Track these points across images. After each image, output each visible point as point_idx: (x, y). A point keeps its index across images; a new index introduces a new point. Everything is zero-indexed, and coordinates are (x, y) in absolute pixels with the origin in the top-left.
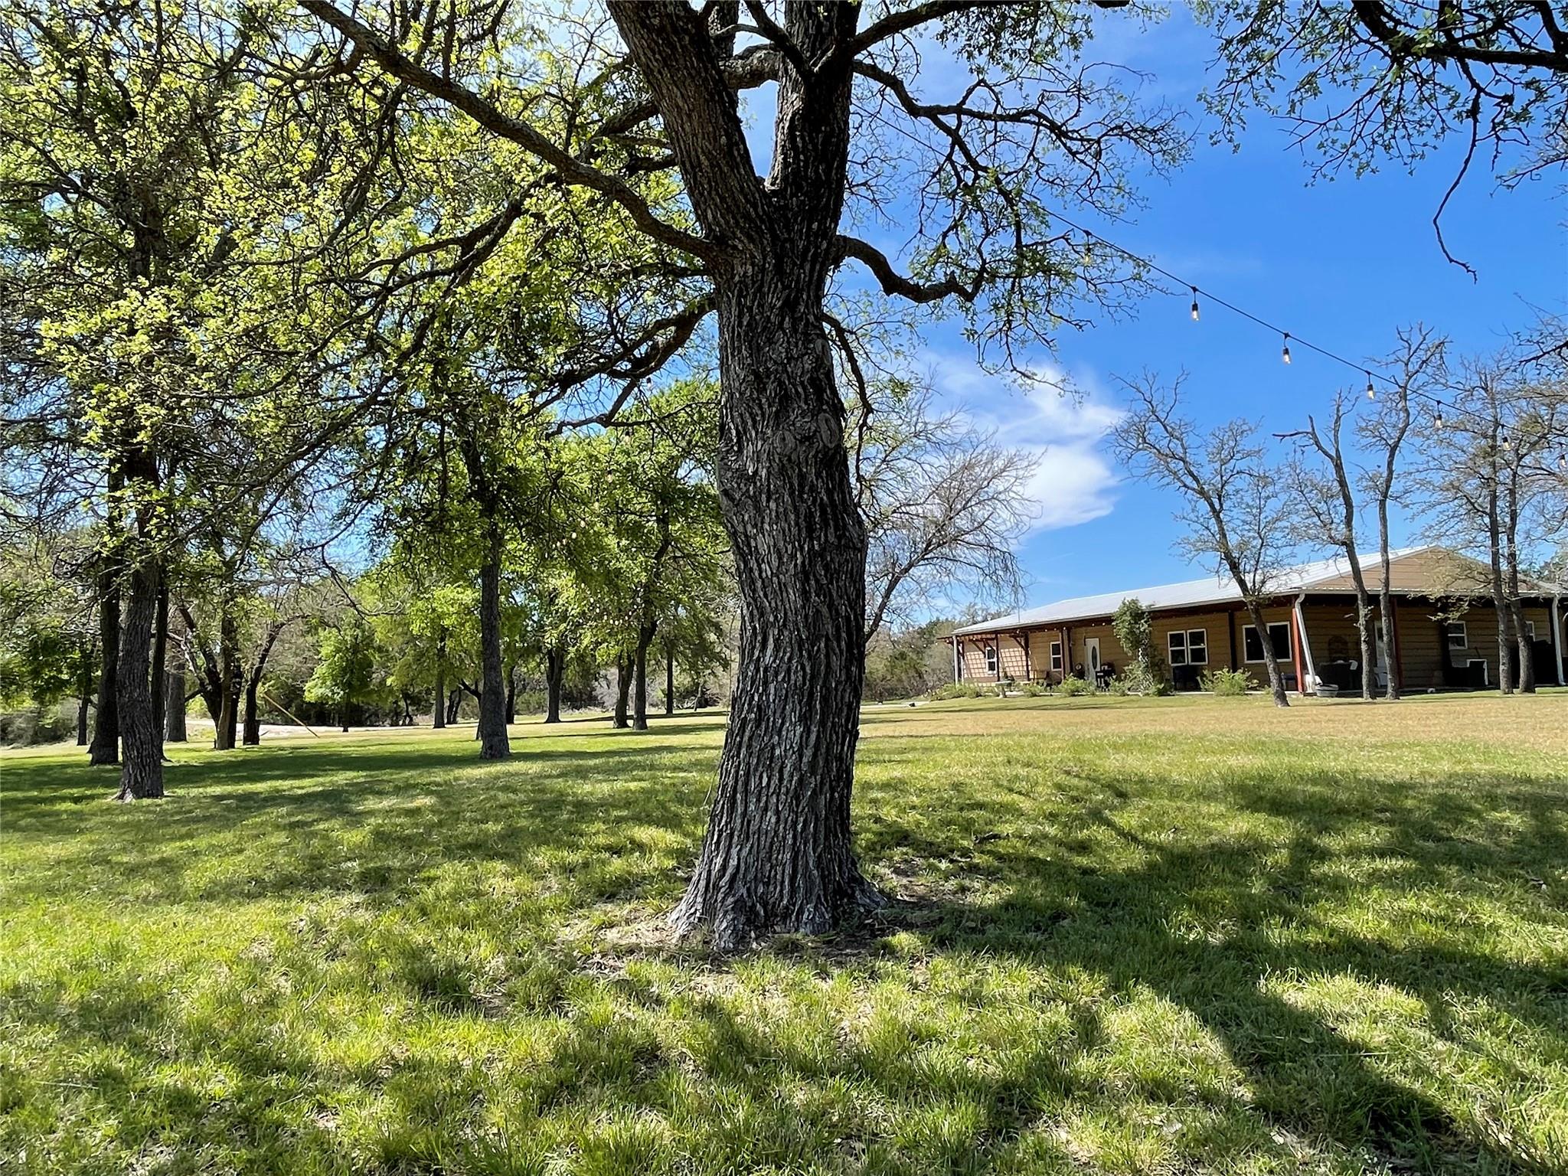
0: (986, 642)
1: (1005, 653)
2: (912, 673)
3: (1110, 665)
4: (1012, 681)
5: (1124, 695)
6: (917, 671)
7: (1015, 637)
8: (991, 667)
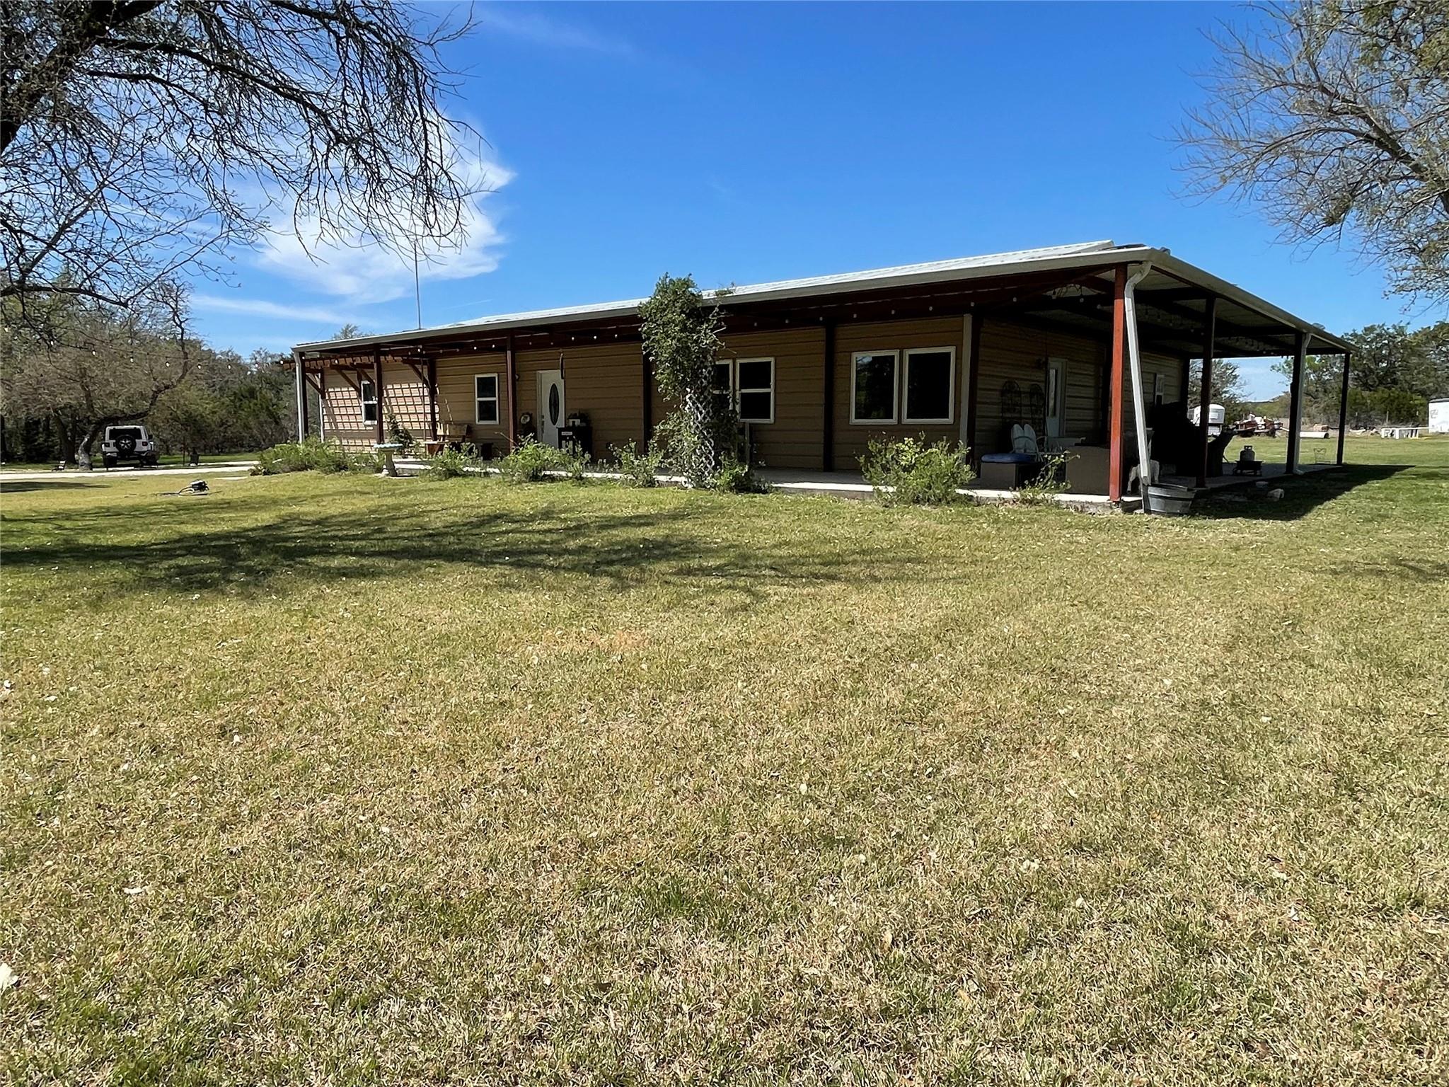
0: (361, 370)
1: (395, 391)
2: (263, 417)
3: (584, 416)
4: (405, 438)
5: (651, 483)
6: (271, 414)
7: (412, 364)
8: (371, 413)
